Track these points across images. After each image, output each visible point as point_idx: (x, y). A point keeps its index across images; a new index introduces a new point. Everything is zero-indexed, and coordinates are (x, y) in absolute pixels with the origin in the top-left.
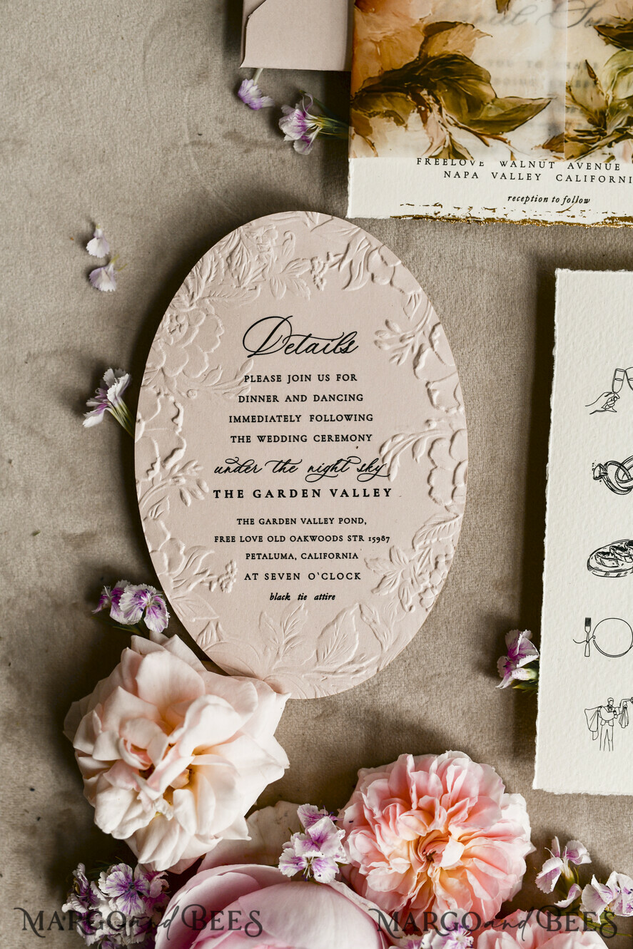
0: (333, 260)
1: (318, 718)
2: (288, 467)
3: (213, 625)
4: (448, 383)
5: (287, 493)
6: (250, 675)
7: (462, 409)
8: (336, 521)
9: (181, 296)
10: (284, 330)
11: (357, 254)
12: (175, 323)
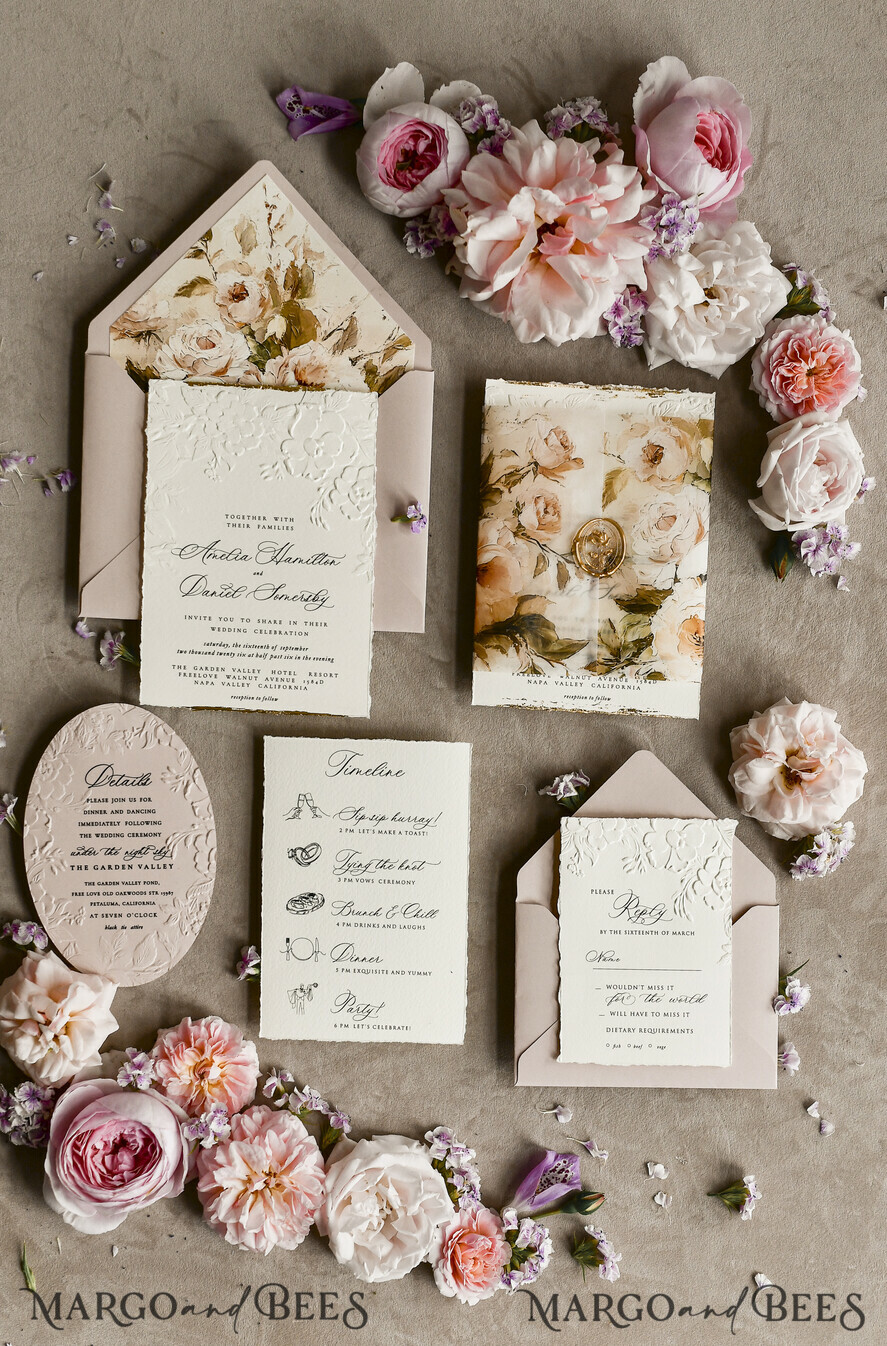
0: (136, 731)
1: (132, 1000)
2: (113, 852)
3: (72, 945)
4: (204, 803)
5: (113, 867)
6: (96, 974)
7: (212, 818)
8: (142, 883)
9: (48, 752)
10: (109, 772)
11: (149, 728)
12: (45, 768)
